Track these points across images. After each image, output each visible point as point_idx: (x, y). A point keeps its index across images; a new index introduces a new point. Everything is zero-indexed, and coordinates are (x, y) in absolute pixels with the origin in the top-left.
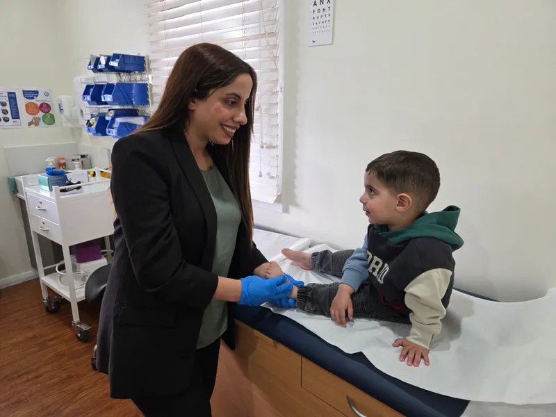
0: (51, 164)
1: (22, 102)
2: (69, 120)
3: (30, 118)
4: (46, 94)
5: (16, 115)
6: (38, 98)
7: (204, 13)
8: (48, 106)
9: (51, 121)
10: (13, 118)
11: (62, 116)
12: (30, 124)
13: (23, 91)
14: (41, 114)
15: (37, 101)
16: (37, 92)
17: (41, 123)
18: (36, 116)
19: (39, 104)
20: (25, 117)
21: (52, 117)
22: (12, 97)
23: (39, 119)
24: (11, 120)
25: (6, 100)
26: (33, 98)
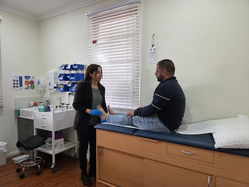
0: (32, 104)
1: (24, 80)
2: (42, 87)
3: (26, 86)
4: (33, 78)
5: (21, 85)
6: (30, 79)
7: (112, 53)
8: (33, 82)
9: (33, 87)
10: (20, 86)
11: (39, 85)
12: (26, 89)
13: (25, 76)
14: (30, 85)
15: (30, 80)
16: (30, 77)
17: (30, 88)
18: (28, 86)
19: (30, 81)
20: (24, 86)
21: (34, 86)
22: (21, 78)
23: (29, 87)
24: (19, 87)
25: (18, 79)
26: (28, 79)
